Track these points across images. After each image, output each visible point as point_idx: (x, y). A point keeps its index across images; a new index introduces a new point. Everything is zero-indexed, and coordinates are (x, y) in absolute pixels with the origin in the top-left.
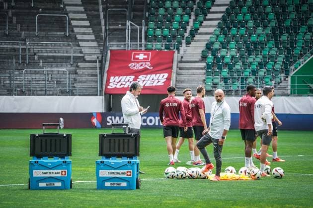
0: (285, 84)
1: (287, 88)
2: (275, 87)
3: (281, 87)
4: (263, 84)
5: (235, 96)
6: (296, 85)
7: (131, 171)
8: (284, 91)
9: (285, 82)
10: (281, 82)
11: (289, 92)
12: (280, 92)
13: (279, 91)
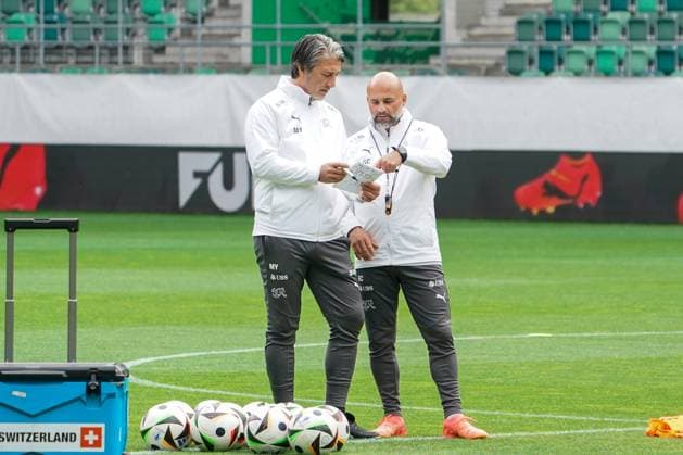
0: (228, 22)
1: (236, 41)
2: (187, 33)
3: (211, 36)
4: (135, 20)
5: (22, 71)
6: (279, 25)
7: (103, 426)
8: (225, 50)
9: (225, 13)
10: (210, 14)
11: (246, 56)
12: (209, 54)
13: (207, 50)
